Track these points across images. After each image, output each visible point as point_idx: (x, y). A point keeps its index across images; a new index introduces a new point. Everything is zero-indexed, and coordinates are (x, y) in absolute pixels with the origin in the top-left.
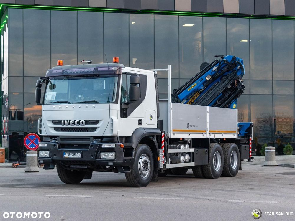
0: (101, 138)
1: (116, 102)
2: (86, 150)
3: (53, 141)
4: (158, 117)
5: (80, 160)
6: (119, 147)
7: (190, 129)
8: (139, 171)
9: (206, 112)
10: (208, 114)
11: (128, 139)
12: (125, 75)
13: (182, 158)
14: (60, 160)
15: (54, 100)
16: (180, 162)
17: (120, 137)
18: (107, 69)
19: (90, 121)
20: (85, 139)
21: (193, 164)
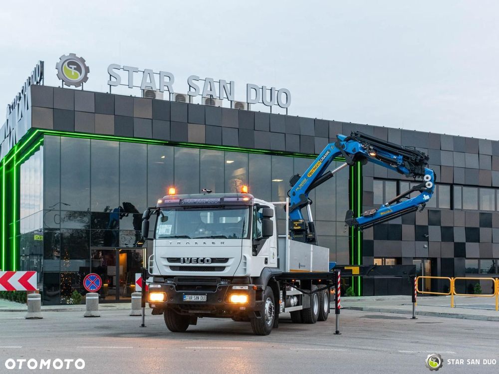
0: (231, 278)
1: (248, 238)
2: (213, 292)
3: (168, 282)
4: (277, 255)
5: (205, 303)
6: (252, 289)
7: (301, 268)
8: (266, 317)
13: (292, 301)
14: (178, 304)
15: (169, 233)
18: (235, 199)
19: (217, 258)
20: (210, 279)
21: (301, 308)
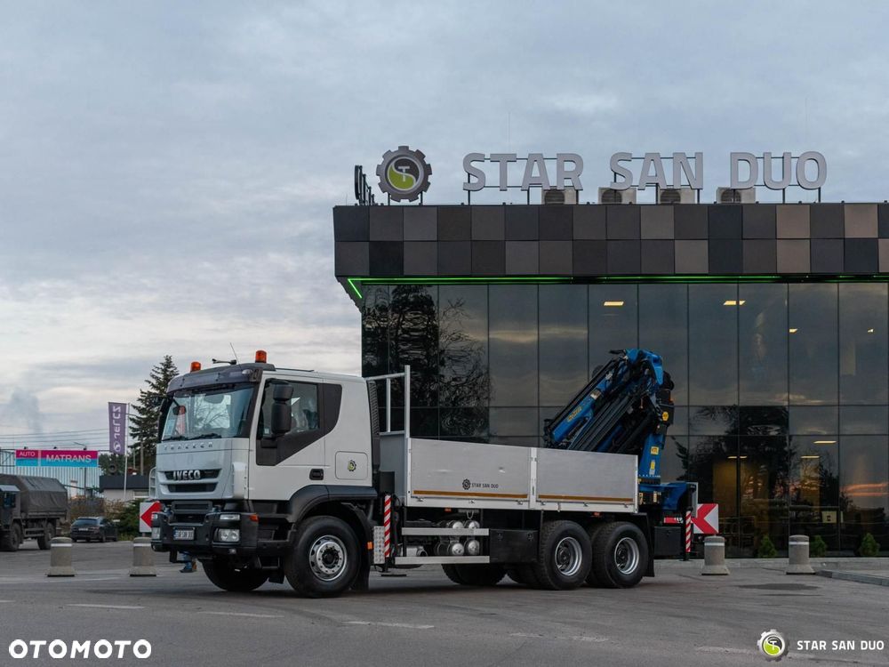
0: (222, 502)
1: (246, 435)
2: (201, 525)
3: (166, 509)
4: (375, 466)
5: (192, 543)
6: (248, 520)
7: (472, 490)
8: (314, 569)
9: (529, 459)
10: (534, 464)
11: (283, 506)
12: (271, 387)
13: (457, 547)
16: (450, 554)
17: (254, 501)
19: (206, 471)
20: (203, 504)
21: (486, 560)
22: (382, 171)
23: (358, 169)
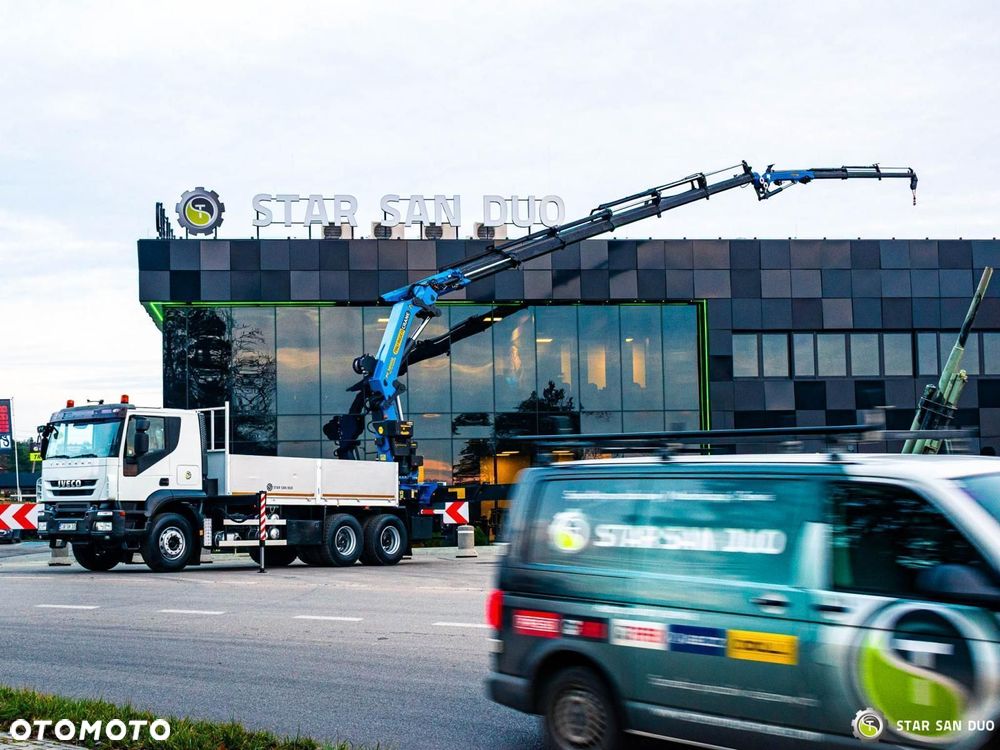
0: (99, 503)
2: (82, 520)
3: (52, 509)
4: (204, 475)
7: (274, 491)
9: (315, 467)
11: (141, 505)
12: (134, 420)
15: (54, 453)
17: (122, 502)
19: (86, 480)
20: (83, 505)
21: (284, 542)
22: (182, 210)
23: (159, 205)
